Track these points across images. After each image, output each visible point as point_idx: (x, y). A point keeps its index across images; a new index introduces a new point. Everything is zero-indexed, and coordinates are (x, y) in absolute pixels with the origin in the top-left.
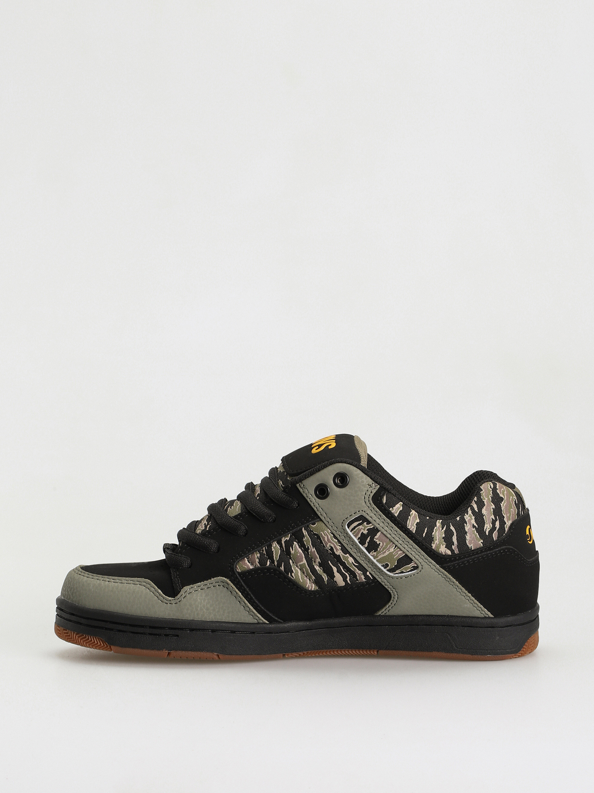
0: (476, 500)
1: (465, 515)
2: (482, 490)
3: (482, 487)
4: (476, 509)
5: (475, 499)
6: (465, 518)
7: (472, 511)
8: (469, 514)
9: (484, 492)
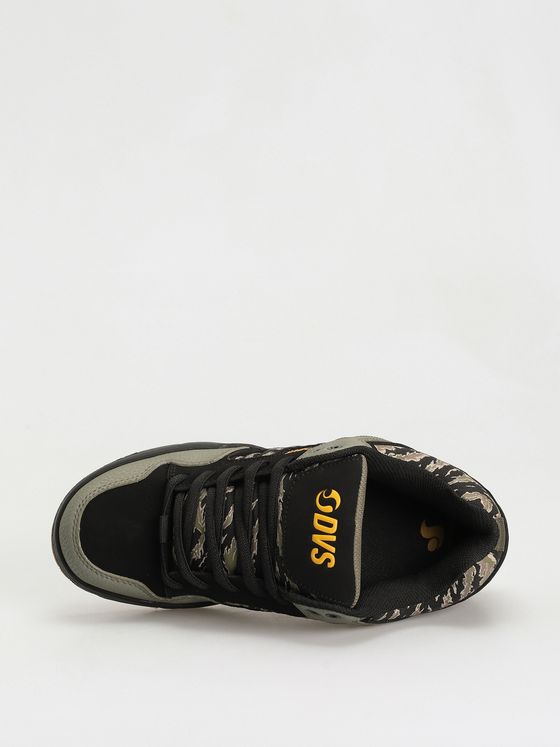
0: (457, 584)
1: (444, 596)
2: (465, 577)
3: (465, 574)
4: (455, 592)
5: (457, 582)
6: (443, 599)
7: (451, 593)
8: (448, 596)
9: (466, 579)
